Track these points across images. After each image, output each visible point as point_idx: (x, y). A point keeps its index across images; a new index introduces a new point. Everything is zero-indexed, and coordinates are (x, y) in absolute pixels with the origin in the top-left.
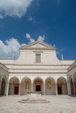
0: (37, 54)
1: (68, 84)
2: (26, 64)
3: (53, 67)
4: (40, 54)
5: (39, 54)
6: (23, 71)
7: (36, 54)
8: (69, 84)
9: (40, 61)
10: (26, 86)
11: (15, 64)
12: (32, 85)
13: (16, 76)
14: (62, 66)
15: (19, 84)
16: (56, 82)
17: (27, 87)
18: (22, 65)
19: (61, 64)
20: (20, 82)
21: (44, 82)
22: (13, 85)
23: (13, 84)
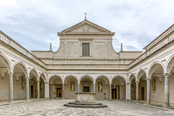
0: (85, 44)
1: (127, 86)
2: (69, 58)
3: (107, 62)
4: (89, 44)
5: (87, 44)
6: (66, 68)
7: (83, 44)
8: (129, 86)
9: (89, 54)
10: (71, 87)
11: (54, 58)
12: (79, 85)
13: (58, 75)
14: (120, 60)
15: (62, 85)
16: (111, 82)
17: (73, 89)
18: (64, 60)
19: (118, 58)
20: (63, 82)
21: (94, 82)
22: (55, 87)
23: (55, 85)
